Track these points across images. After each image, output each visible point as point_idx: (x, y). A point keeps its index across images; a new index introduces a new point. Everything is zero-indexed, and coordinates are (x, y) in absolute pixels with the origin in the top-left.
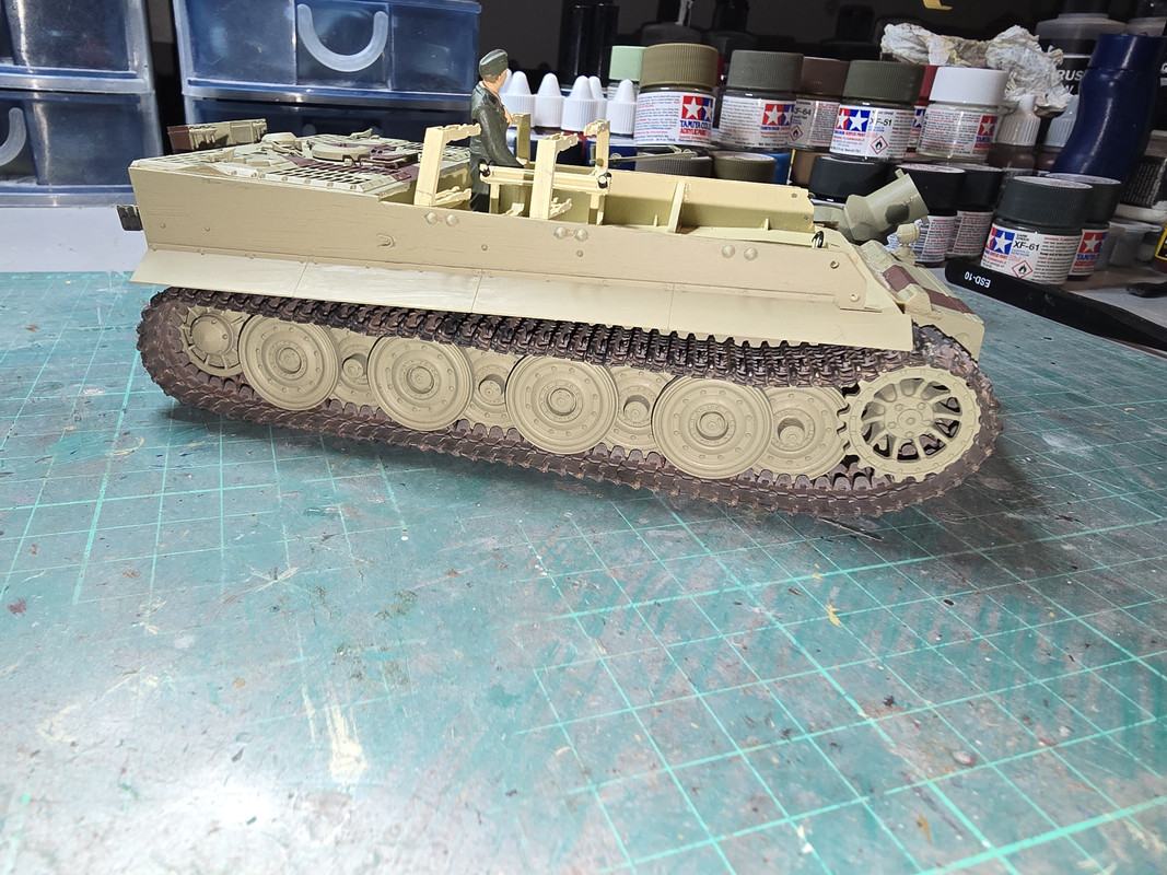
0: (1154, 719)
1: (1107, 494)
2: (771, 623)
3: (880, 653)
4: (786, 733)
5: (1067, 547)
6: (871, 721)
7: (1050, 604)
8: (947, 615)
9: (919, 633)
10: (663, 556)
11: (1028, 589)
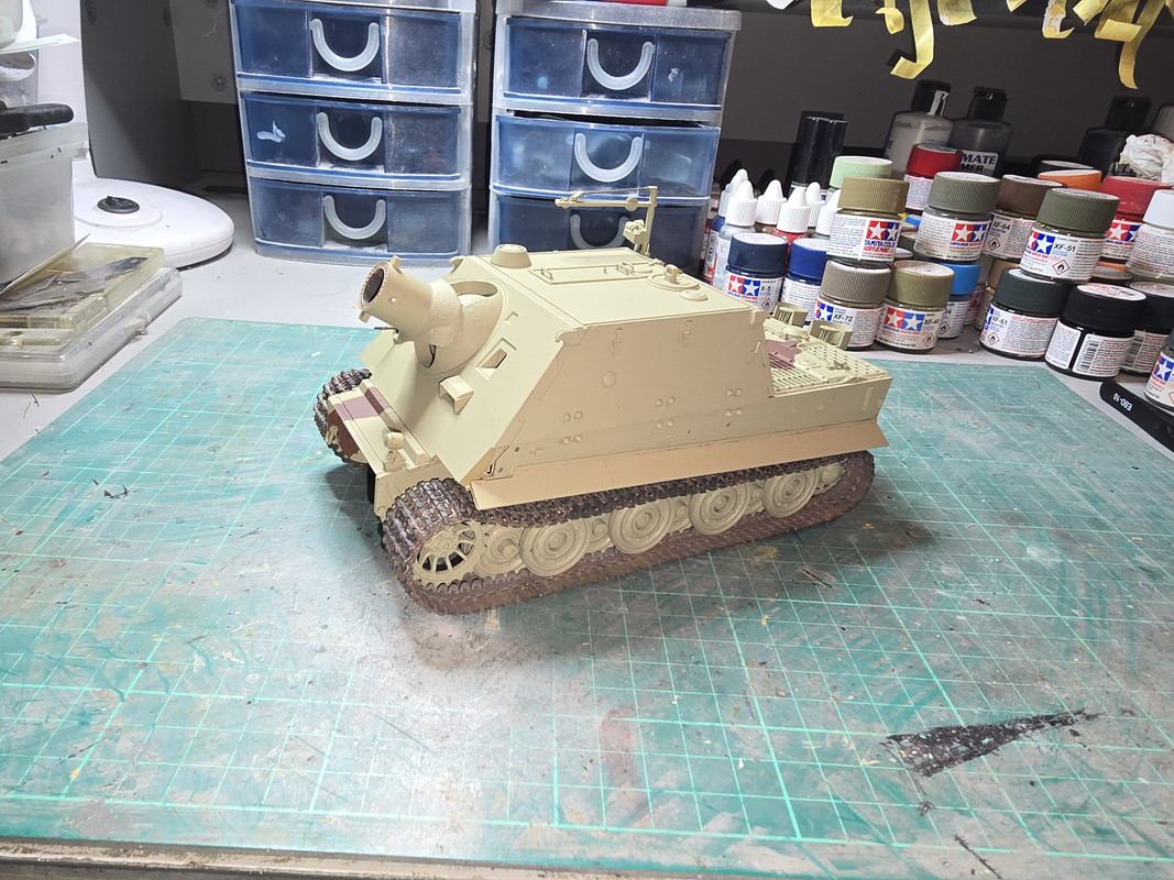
0: (913, 705)
1: (1034, 592)
2: (726, 616)
3: (777, 643)
4: (697, 663)
5: (959, 617)
6: (746, 669)
7: (910, 643)
8: (836, 635)
9: (810, 639)
10: (686, 572)
11: (905, 634)
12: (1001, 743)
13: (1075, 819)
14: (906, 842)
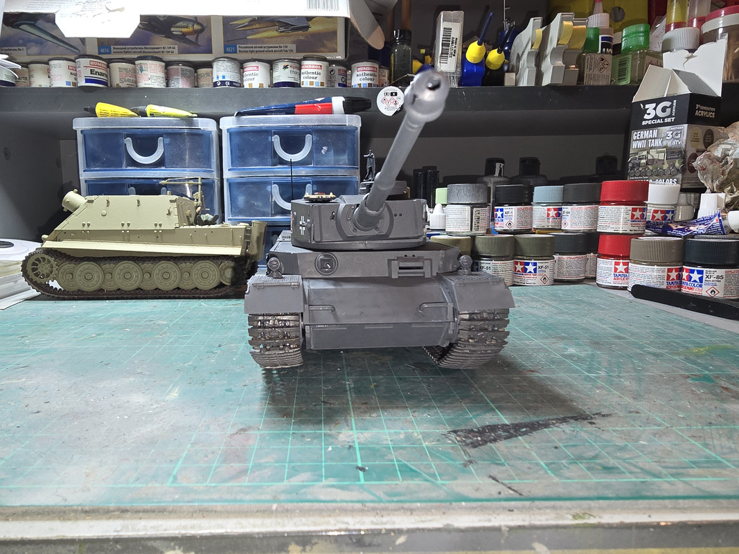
0: (471, 416)
3: (378, 394)
6: (351, 406)
7: (476, 390)
8: (423, 390)
9: (403, 392)
12: (535, 430)
13: (587, 463)
14: (449, 480)
